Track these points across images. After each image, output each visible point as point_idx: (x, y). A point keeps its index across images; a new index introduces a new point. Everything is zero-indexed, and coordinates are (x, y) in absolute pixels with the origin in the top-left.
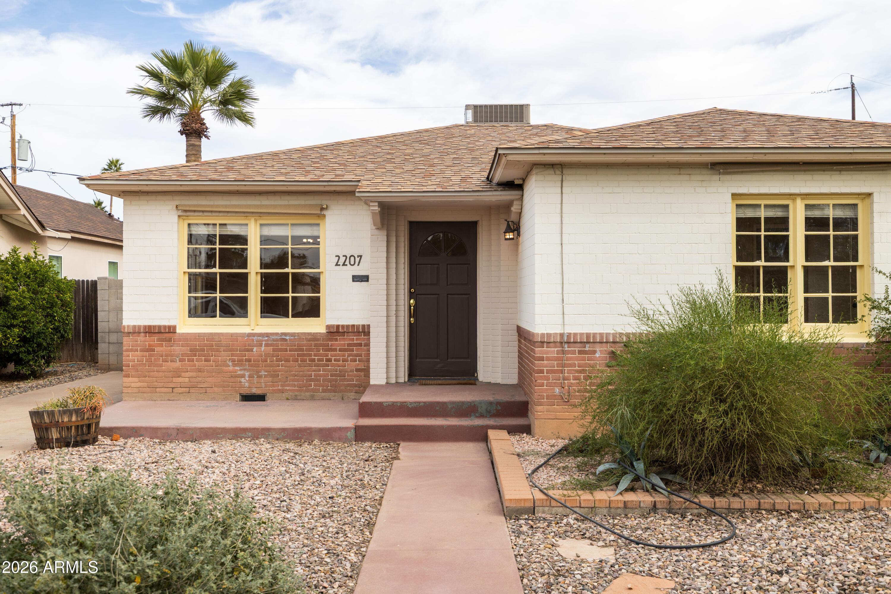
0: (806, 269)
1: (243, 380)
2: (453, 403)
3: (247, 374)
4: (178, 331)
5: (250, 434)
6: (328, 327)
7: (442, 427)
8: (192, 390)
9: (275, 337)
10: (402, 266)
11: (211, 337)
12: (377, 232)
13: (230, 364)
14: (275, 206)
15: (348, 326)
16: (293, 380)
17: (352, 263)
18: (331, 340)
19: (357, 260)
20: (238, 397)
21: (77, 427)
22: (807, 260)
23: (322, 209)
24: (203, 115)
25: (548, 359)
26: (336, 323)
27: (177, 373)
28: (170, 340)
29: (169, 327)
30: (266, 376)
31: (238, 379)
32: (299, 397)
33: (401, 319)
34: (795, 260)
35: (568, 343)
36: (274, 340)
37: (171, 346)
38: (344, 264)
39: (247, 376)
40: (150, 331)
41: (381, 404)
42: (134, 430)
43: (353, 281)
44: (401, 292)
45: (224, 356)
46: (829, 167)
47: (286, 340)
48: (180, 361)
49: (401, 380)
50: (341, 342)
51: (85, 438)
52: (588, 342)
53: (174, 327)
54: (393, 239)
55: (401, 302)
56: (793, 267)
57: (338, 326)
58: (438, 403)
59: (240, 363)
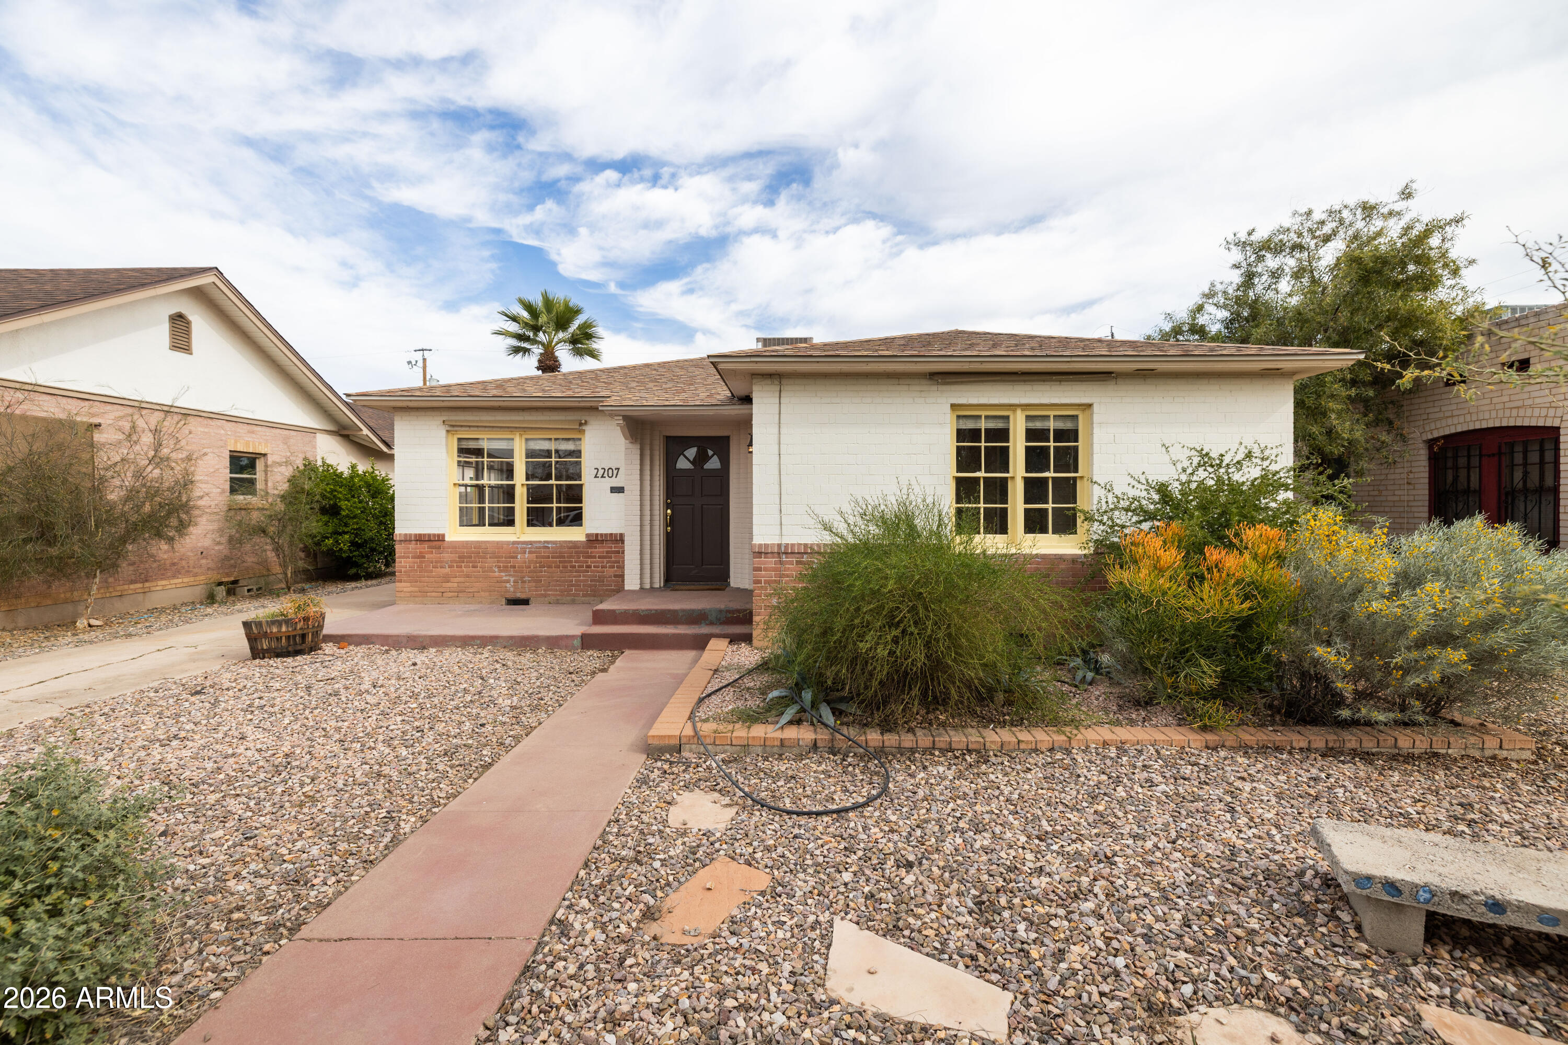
0: (1027, 481)
1: (508, 585)
2: (683, 610)
3: (512, 579)
4: (447, 539)
5: (481, 642)
6: (588, 535)
7: (666, 635)
8: (460, 595)
9: (538, 545)
10: (657, 478)
11: (478, 544)
12: (630, 446)
13: (496, 570)
14: (536, 421)
15: (606, 535)
16: (555, 585)
17: (610, 475)
18: (591, 547)
19: (615, 472)
20: (504, 601)
21: (288, 638)
22: (1027, 471)
23: (581, 424)
24: (557, 354)
25: (766, 569)
26: (594, 531)
27: (447, 579)
28: (439, 548)
29: (439, 535)
30: (529, 582)
31: (504, 584)
32: (559, 602)
33: (657, 528)
34: (1015, 471)
35: (786, 553)
36: (537, 548)
37: (441, 553)
38: (603, 477)
39: (512, 581)
40: (421, 539)
41: (614, 611)
42: (366, 638)
43: (611, 492)
44: (657, 503)
45: (490, 562)
46: (1048, 377)
47: (548, 548)
48: (449, 568)
49: (657, 586)
50: (599, 550)
51: (299, 648)
52: (806, 553)
53: (443, 536)
54: (648, 452)
55: (657, 512)
56: (1013, 478)
57: (597, 535)
59: (505, 569)
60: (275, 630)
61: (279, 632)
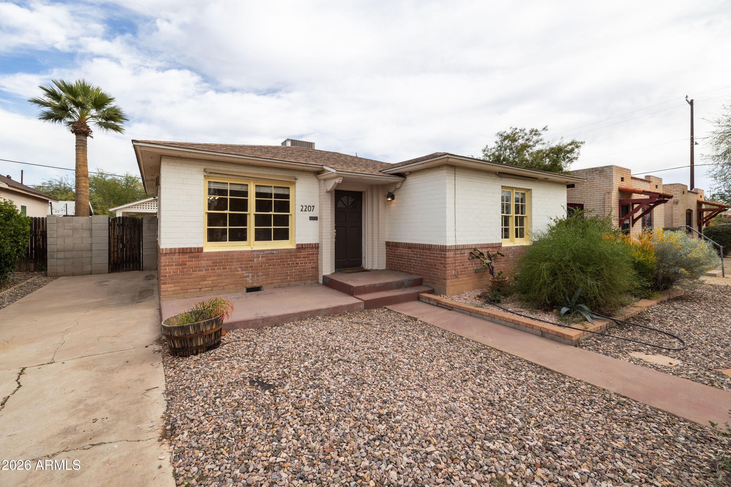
1: (248, 279)
2: (395, 282)
3: (250, 275)
4: (204, 251)
5: (309, 315)
6: (297, 245)
8: (214, 289)
9: (267, 252)
11: (227, 254)
13: (240, 270)
15: (307, 244)
16: (278, 277)
17: (309, 210)
18: (298, 252)
19: (312, 208)
20: (245, 290)
22: (515, 214)
23: (294, 179)
27: (204, 278)
28: (198, 257)
29: (198, 249)
30: (262, 275)
31: (245, 279)
32: (281, 286)
35: (457, 249)
36: (266, 254)
37: (199, 261)
38: (305, 211)
39: (250, 276)
40: (183, 251)
41: (364, 286)
42: (231, 325)
43: (310, 220)
45: (236, 265)
47: (273, 253)
48: (205, 271)
50: (304, 253)
51: (219, 340)
53: (202, 249)
56: (512, 216)
57: (302, 244)
58: (389, 283)
59: (246, 269)
60: (209, 328)
61: (212, 329)
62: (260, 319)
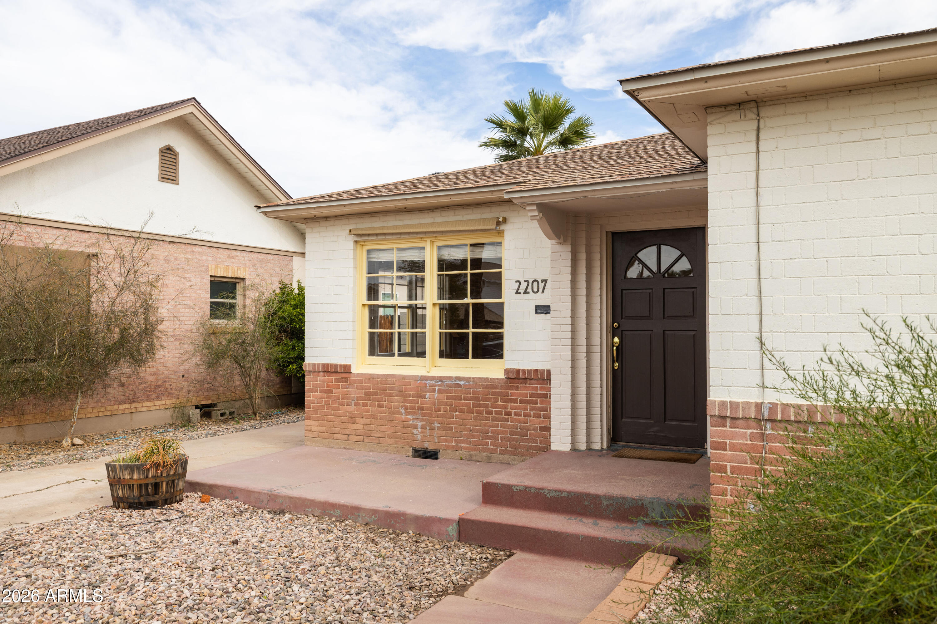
1: (415, 431)
3: (420, 424)
4: (354, 370)
5: (339, 512)
6: (507, 371)
8: (366, 439)
9: (448, 382)
10: (596, 292)
11: (384, 378)
12: (559, 248)
13: (403, 411)
14: (446, 223)
15: (530, 371)
16: (469, 436)
17: (535, 290)
18: (510, 388)
19: (541, 285)
20: (410, 453)
21: (140, 486)
23: (498, 223)
26: (516, 367)
27: (352, 419)
28: (346, 381)
29: (345, 366)
30: (439, 429)
31: (411, 430)
32: (474, 458)
33: (596, 364)
35: (773, 421)
36: (448, 386)
37: (347, 388)
38: (525, 292)
39: (419, 427)
40: (328, 370)
41: (510, 487)
42: (230, 491)
43: (537, 313)
44: (596, 327)
45: (397, 402)
47: (460, 386)
48: (355, 406)
49: (597, 446)
50: (522, 392)
51: (151, 499)
52: (811, 422)
53: (350, 367)
54: (583, 256)
55: (596, 341)
57: (518, 371)
58: (588, 495)
59: (411, 411)
60: (127, 476)
61: (131, 478)
62: (265, 494)
